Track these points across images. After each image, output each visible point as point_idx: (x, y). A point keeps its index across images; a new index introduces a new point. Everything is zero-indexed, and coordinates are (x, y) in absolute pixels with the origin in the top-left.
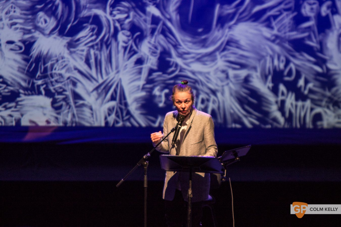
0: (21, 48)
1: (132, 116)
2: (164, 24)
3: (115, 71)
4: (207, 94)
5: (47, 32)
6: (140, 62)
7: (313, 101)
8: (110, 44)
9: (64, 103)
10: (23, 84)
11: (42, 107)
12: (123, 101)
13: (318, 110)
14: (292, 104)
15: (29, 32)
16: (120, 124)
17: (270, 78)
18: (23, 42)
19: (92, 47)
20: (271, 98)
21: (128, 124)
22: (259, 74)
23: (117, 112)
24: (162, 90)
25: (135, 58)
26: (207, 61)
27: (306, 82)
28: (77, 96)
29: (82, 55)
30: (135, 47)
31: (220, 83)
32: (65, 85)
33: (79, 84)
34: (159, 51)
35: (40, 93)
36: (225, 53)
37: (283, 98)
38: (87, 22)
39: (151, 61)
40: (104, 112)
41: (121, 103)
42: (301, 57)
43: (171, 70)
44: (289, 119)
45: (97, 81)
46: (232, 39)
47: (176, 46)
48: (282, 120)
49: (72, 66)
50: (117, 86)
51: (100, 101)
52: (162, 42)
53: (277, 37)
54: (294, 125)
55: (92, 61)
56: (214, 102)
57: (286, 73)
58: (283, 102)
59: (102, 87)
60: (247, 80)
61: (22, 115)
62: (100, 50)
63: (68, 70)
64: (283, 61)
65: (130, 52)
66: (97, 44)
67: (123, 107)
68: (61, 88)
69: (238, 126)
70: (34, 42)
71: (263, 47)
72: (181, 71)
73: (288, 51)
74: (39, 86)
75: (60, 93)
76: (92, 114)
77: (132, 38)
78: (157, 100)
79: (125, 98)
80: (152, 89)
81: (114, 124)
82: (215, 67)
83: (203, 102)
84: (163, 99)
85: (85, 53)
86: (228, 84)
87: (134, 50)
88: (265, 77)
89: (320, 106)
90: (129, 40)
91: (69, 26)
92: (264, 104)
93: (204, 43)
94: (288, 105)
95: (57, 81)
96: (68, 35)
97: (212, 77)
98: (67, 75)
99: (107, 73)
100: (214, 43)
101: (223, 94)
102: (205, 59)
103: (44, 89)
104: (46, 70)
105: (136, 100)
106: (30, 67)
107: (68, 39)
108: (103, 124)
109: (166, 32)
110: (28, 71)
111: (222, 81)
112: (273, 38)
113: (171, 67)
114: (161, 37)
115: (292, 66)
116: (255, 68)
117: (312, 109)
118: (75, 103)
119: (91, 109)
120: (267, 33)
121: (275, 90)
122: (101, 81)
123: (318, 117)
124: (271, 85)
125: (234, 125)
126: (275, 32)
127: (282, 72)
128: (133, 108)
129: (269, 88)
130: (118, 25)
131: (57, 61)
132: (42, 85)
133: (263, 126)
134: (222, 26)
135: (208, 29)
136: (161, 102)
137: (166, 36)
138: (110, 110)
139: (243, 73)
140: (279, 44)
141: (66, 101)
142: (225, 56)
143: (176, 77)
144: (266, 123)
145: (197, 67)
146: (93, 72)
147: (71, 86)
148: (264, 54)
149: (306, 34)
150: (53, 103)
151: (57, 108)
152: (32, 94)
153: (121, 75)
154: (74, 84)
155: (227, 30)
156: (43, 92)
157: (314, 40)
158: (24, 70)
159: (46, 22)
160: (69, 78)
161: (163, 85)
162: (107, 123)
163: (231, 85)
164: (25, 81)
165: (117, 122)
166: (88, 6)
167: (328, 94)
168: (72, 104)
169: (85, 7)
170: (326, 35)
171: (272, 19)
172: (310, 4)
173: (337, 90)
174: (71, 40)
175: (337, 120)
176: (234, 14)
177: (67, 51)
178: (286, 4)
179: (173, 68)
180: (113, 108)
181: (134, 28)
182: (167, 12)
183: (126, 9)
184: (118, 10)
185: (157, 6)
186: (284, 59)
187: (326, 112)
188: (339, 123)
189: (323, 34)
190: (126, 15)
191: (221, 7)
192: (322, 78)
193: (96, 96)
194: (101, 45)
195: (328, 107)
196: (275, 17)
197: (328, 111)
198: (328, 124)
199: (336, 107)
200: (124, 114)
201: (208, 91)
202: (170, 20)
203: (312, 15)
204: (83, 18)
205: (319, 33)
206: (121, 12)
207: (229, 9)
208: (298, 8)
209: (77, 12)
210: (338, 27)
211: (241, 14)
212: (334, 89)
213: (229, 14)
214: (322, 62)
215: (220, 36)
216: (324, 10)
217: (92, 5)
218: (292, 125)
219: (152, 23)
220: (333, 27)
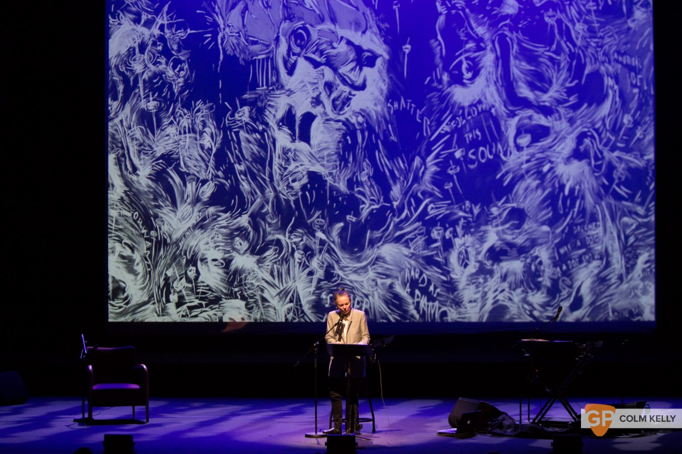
0: (222, 264)
1: (305, 314)
2: (329, 245)
3: (292, 281)
4: (362, 297)
5: (242, 252)
6: (311, 273)
7: (440, 302)
8: (289, 260)
9: (255, 305)
10: (224, 291)
11: (238, 308)
12: (299, 303)
13: (444, 309)
14: (425, 304)
15: (229, 252)
16: (297, 320)
17: (408, 285)
18: (224, 259)
19: (275, 263)
20: (409, 300)
21: (302, 320)
22: (400, 282)
23: (294, 311)
24: (327, 295)
25: (307, 270)
26: (361, 273)
27: (435, 288)
28: (264, 300)
29: (268, 269)
30: (307, 263)
31: (371, 289)
32: (255, 291)
33: (265, 291)
34: (325, 266)
35: (237, 298)
36: (375, 266)
37: (418, 300)
38: (272, 244)
39: (319, 273)
40: (285, 311)
41: (297, 305)
42: (431, 269)
43: (334, 279)
44: (423, 315)
45: (279, 289)
46: (380, 256)
47: (338, 262)
48: (417, 316)
49: (260, 277)
50: (294, 291)
51: (281, 303)
52: (327, 259)
53: (413, 254)
55: (276, 273)
56: (367, 303)
57: (420, 281)
58: (418, 303)
59: (283, 293)
60: (391, 286)
61: (224, 314)
62: (282, 265)
63: (258, 280)
64: (417, 273)
65: (303, 267)
66: (279, 261)
67: (299, 307)
68: (252, 294)
69: (385, 321)
70: (232, 259)
71: (402, 262)
72: (341, 280)
73: (422, 265)
74: (236, 292)
75: (252, 298)
76: (276, 313)
77: (305, 256)
78: (324, 302)
79: (300, 301)
80: (320, 294)
81: (292, 320)
82: (367, 277)
83: (358, 303)
84: (329, 301)
85: (270, 267)
86: (377, 289)
87: (307, 265)
88: (404, 284)
89: (446, 305)
90: (303, 257)
91: (258, 248)
92: (404, 304)
93: (359, 260)
94: (422, 305)
95: (249, 288)
96: (257, 254)
97: (365, 285)
98: (257, 284)
99: (287, 282)
100: (366, 259)
101: (373, 297)
102: (360, 271)
103: (240, 294)
104: (241, 280)
105: (308, 302)
106: (229, 278)
107: (257, 257)
108: (284, 321)
109: (330, 251)
110: (228, 281)
111: (372, 288)
112: (410, 255)
113: (334, 277)
114: (327, 255)
115: (424, 275)
116: (397, 278)
117: (440, 308)
118: (263, 305)
119: (275, 309)
120: (406, 251)
121: (412, 294)
122: (282, 288)
123: (444, 314)
124: (409, 290)
125: (381, 321)
126: (412, 250)
127: (418, 280)
128: (306, 308)
129: (407, 292)
130: (294, 246)
131: (250, 273)
132: (238, 291)
133: (403, 321)
134: (372, 247)
135: (362, 249)
136: (327, 303)
137: (330, 254)
138: (289, 310)
139: (388, 281)
140: (414, 260)
141: (256, 304)
142: (375, 269)
143: (338, 285)
144: (405, 318)
145: (353, 277)
146: (276, 282)
147: (259, 292)
148: (404, 267)
149: (435, 252)
150: (246, 305)
151: (249, 308)
152: (231, 299)
153: (297, 284)
154: (262, 291)
155: (376, 249)
156: (239, 297)
157: (441, 257)
158: (225, 280)
159: (241, 244)
160: (258, 286)
161: (328, 291)
162: (286, 319)
163: (379, 290)
164: (225, 288)
165: (295, 319)
166: (272, 232)
167: (451, 296)
168: (261, 305)
169: (270, 233)
170: (449, 253)
171: (409, 242)
172: (437, 230)
173: (458, 294)
174: (260, 258)
175: (458, 316)
176: (381, 238)
177: (256, 266)
178: (419, 230)
179: (336, 278)
180: (291, 309)
181: (307, 249)
182: (331, 236)
183: (301, 235)
184: (295, 235)
185: (324, 232)
186: (419, 271)
187: (450, 310)
188: (459, 318)
189: (447, 252)
190: (300, 239)
191: (371, 233)
192: (446, 285)
193: (278, 299)
194: (282, 261)
195: (452, 307)
196: (412, 240)
197: (451, 309)
198: (451, 319)
199: (458, 307)
200: (300, 313)
201: (362, 295)
202: (333, 242)
203: (439, 238)
204: (269, 241)
205: (444, 251)
206: (296, 236)
207: (377, 234)
208: (428, 233)
209: (264, 237)
210: (458, 247)
211: (386, 237)
212: (456, 293)
213: (377, 238)
214: (446, 273)
215: (371, 254)
216: (448, 235)
217: (275, 232)
218: (425, 320)
219: (320, 245)
220: (455, 247)
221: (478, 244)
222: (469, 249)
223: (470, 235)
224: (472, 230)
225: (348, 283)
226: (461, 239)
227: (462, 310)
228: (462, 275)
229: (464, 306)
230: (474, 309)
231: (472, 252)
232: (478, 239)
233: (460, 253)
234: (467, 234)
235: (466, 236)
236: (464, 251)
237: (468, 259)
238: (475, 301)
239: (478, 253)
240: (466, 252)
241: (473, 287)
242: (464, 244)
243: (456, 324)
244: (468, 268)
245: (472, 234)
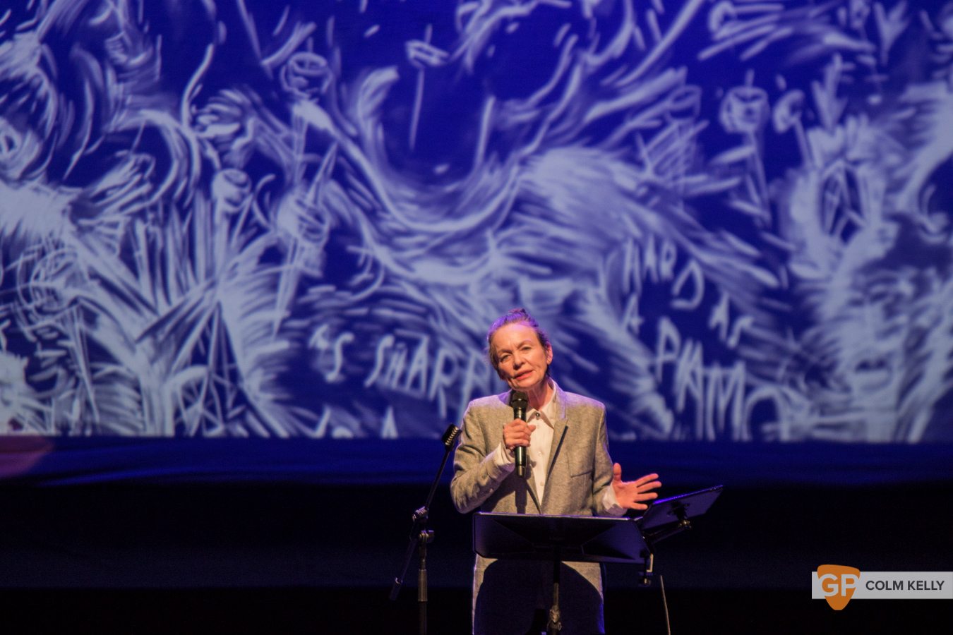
1: (251, 408)
2: (342, 152)
3: (203, 283)
4: (461, 346)
5: (16, 173)
6: (273, 256)
7: (751, 365)
8: (192, 205)
9: (61, 372)
12: (226, 367)
13: (765, 391)
14: (693, 375)
16: (218, 431)
17: (633, 301)
19: (141, 214)
20: (638, 358)
21: (240, 430)
22: (602, 290)
23: (209, 397)
24: (333, 336)
25: (259, 245)
26: (459, 254)
27: (734, 313)
28: (97, 352)
29: (111, 237)
30: (259, 216)
31: (494, 315)
32: (63, 321)
33: (103, 319)
34: (326, 228)
36: (510, 232)
37: (670, 357)
38: (127, 146)
39: (305, 255)
40: (174, 396)
41: (220, 372)
42: (718, 245)
43: (359, 278)
44: (686, 417)
45: (153, 310)
46: (528, 193)
47: (373, 214)
48: (666, 419)
49: (84, 269)
50: (210, 323)
51: (160, 366)
52: (335, 203)
53: (653, 189)
54: (699, 433)
55: (141, 253)
56: (479, 369)
57: (677, 289)
58: (669, 369)
59: (168, 327)
60: (570, 307)
62: (164, 223)
63: (74, 279)
64: (668, 256)
65: (245, 228)
66: (154, 208)
67: (226, 383)
68: (52, 329)
71: (614, 215)
72: (386, 282)
73: (684, 227)
75: (50, 344)
76: (140, 403)
77: (253, 189)
78: (320, 362)
79: (231, 359)
80: (307, 332)
81: (199, 430)
82: (482, 272)
83: (448, 367)
84: (338, 359)
85: (120, 232)
87: (257, 225)
88: (618, 300)
89: (771, 379)
90: (243, 196)
91: (76, 157)
92: (618, 373)
93: (451, 206)
94: (683, 377)
95: (40, 311)
96: (72, 182)
97: (475, 299)
98: (70, 293)
99: (183, 289)
100: (478, 203)
102: (455, 248)
103: (6, 332)
104: (10, 279)
105: (262, 362)
107: (74, 193)
108: (170, 431)
109: (345, 174)
111: (500, 310)
112: (643, 191)
113: (360, 270)
114: (334, 187)
115: (693, 267)
116: (592, 275)
117: (749, 389)
118: (93, 371)
119: (137, 389)
120: (625, 177)
121: (647, 336)
122: (164, 309)
123: (764, 411)
124: (636, 321)
126: (648, 174)
127: (667, 285)
128: (254, 384)
129: (630, 329)
130: (212, 153)
131: (43, 253)
132: (1, 320)
133: (614, 436)
134: (503, 158)
135: (463, 166)
136: (331, 368)
137: (346, 185)
138: (190, 392)
139: (560, 288)
140: (657, 209)
141: (66, 367)
142: (510, 241)
143: (375, 299)
144: (623, 426)
145: (431, 270)
146: (144, 286)
147: (80, 325)
148: (619, 235)
149: (732, 182)
150: (30, 371)
151: (40, 383)
153: (221, 294)
154: (90, 318)
155: (515, 169)
156: (3, 341)
157: (755, 198)
159: (11, 144)
160: (74, 302)
161: (337, 321)
162: (180, 427)
165: (210, 425)
166: (129, 100)
167: (793, 346)
168: (84, 374)
169: (121, 105)
170: (788, 185)
171: (640, 140)
172: (744, 99)
173: (818, 337)
174: (82, 198)
175: (816, 419)
176: (535, 125)
177: (69, 227)
178: (678, 99)
179: (365, 276)
180: (199, 387)
181: (258, 163)
182: (349, 119)
183: (236, 112)
184: (214, 112)
185: (323, 103)
186: (673, 250)
187: (786, 397)
188: (822, 426)
189: (778, 181)
190: (234, 127)
191: (498, 107)
192: (775, 304)
193: (151, 351)
194: (167, 210)
195: (793, 384)
196: (648, 134)
197: (792, 394)
198: (793, 430)
199: (815, 384)
200: (229, 403)
201: (461, 337)
202: (358, 141)
203: (749, 128)
204: (116, 133)
205: (770, 177)
206: (221, 118)
207: (521, 112)
208: (710, 109)
209: (98, 120)
210: (818, 161)
211: (554, 124)
212: (810, 333)
213: (521, 126)
214: (775, 258)
215: (496, 185)
216: (783, 117)
217: (140, 99)
218: (692, 432)
219: (308, 150)
220: (808, 164)
221: (893, 150)
222: (862, 172)
223: (864, 119)
224: (875, 100)
225: (413, 292)
226: (832, 133)
227: (833, 397)
228: (834, 267)
229: (840, 380)
230: (880, 394)
231: (871, 181)
232: (895, 134)
233: (827, 185)
234: (856, 114)
235: (851, 123)
236: (841, 178)
237: (856, 207)
238: (881, 364)
239: (895, 186)
240: (851, 181)
241: (872, 314)
242: (842, 153)
243: (808, 449)
244: (858, 240)
245: (874, 114)
